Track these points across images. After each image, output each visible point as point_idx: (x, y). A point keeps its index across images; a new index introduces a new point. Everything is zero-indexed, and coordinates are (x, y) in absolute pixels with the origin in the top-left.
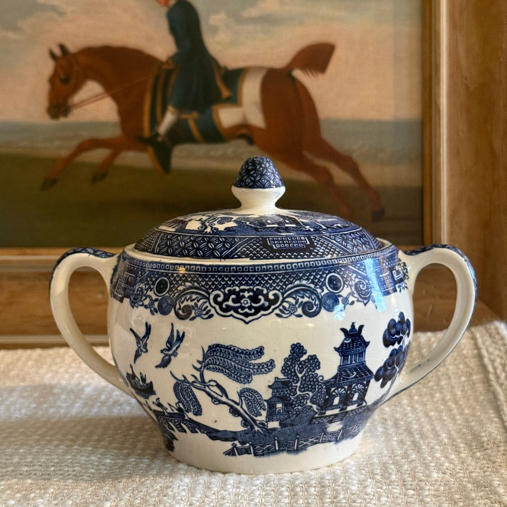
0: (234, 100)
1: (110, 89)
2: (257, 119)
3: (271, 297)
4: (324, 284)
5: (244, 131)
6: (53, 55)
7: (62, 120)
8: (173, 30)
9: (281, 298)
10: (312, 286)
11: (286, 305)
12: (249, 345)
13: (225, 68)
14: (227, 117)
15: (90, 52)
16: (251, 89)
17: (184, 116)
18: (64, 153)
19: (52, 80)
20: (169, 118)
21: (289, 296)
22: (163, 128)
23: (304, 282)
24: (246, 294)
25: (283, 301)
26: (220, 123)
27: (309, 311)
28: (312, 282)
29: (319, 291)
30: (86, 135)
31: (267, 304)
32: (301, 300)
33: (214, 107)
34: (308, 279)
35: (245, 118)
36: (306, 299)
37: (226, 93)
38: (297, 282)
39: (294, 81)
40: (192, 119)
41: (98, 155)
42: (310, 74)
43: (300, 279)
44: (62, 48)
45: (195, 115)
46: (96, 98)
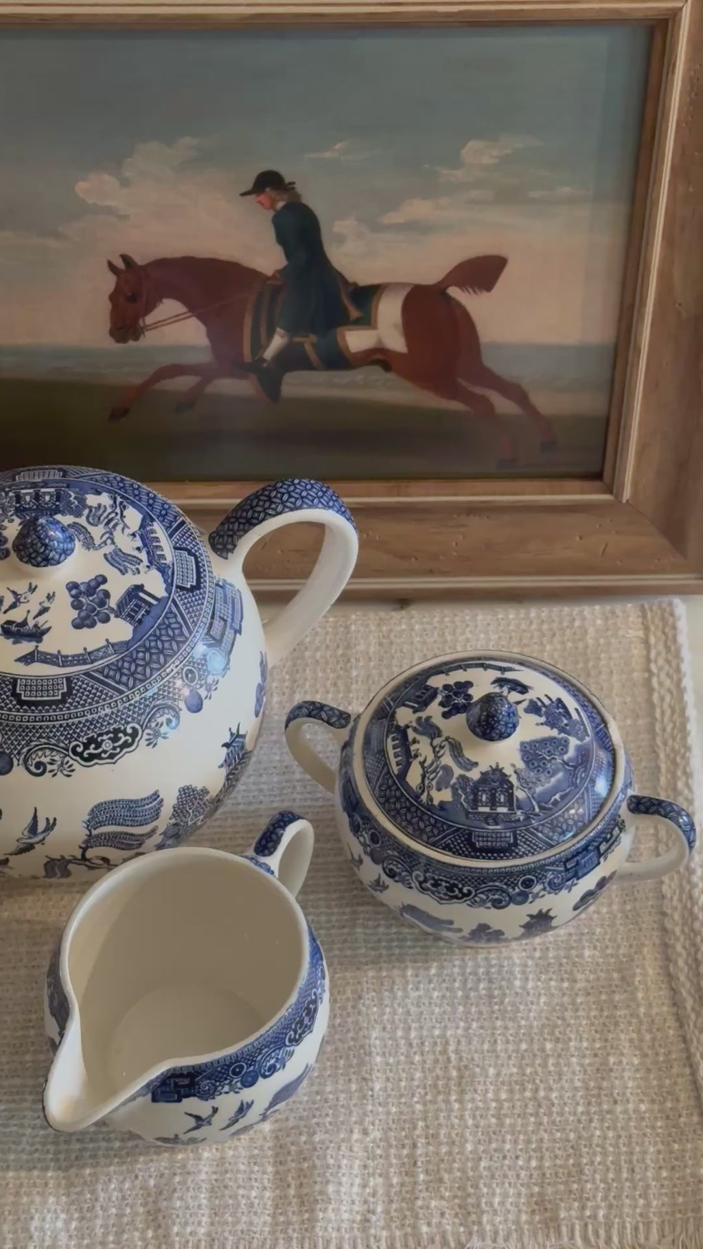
0: (367, 321)
1: (195, 308)
2: (396, 343)
3: (465, 890)
4: (516, 885)
5: (379, 356)
6: (112, 267)
7: (131, 343)
8: (282, 239)
9: (474, 893)
10: (505, 887)
11: (477, 899)
12: (444, 917)
13: (355, 284)
14: (356, 340)
15: (163, 264)
16: (389, 311)
17: (297, 339)
18: (138, 381)
19: (113, 297)
20: (278, 341)
21: (482, 893)
22: (270, 353)
23: (497, 884)
24: (444, 884)
25: (475, 896)
26: (347, 347)
27: (497, 904)
28: (506, 884)
29: (511, 890)
30: (167, 360)
31: (460, 895)
32: (491, 897)
33: (339, 330)
34: (501, 881)
35: (380, 341)
36: (497, 897)
37: (354, 313)
38: (491, 884)
39: (449, 299)
40: (309, 343)
41: (183, 383)
42: (470, 290)
43: (494, 881)
44: (126, 259)
45: (313, 338)
46: (177, 318)
